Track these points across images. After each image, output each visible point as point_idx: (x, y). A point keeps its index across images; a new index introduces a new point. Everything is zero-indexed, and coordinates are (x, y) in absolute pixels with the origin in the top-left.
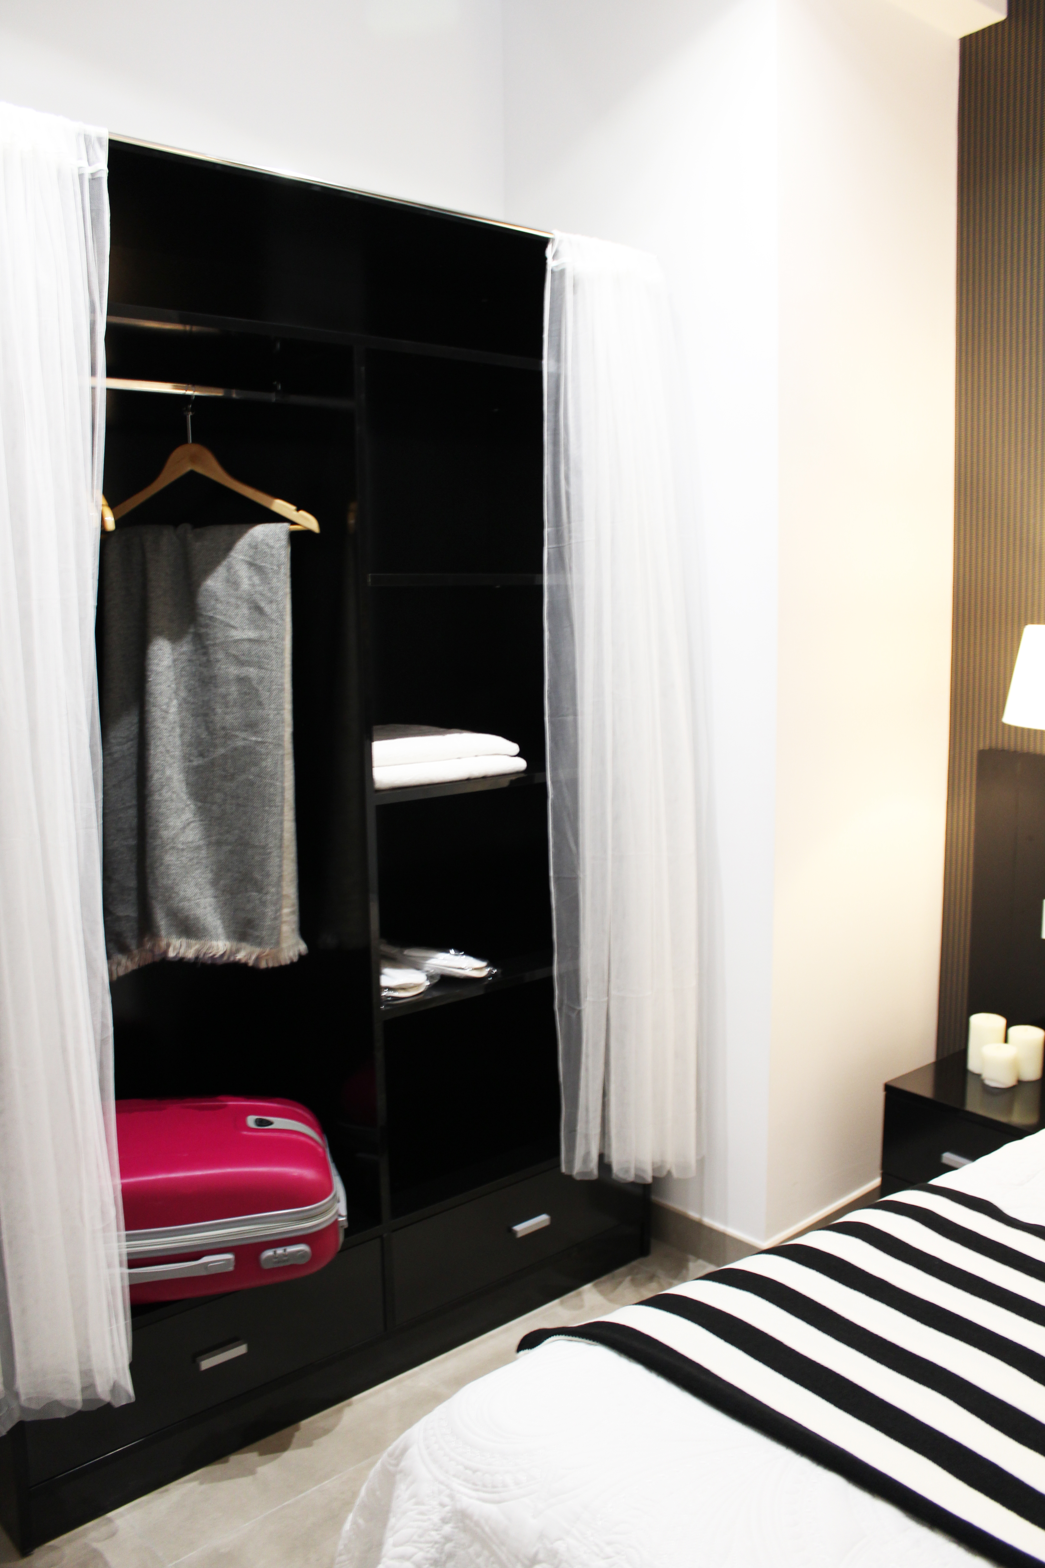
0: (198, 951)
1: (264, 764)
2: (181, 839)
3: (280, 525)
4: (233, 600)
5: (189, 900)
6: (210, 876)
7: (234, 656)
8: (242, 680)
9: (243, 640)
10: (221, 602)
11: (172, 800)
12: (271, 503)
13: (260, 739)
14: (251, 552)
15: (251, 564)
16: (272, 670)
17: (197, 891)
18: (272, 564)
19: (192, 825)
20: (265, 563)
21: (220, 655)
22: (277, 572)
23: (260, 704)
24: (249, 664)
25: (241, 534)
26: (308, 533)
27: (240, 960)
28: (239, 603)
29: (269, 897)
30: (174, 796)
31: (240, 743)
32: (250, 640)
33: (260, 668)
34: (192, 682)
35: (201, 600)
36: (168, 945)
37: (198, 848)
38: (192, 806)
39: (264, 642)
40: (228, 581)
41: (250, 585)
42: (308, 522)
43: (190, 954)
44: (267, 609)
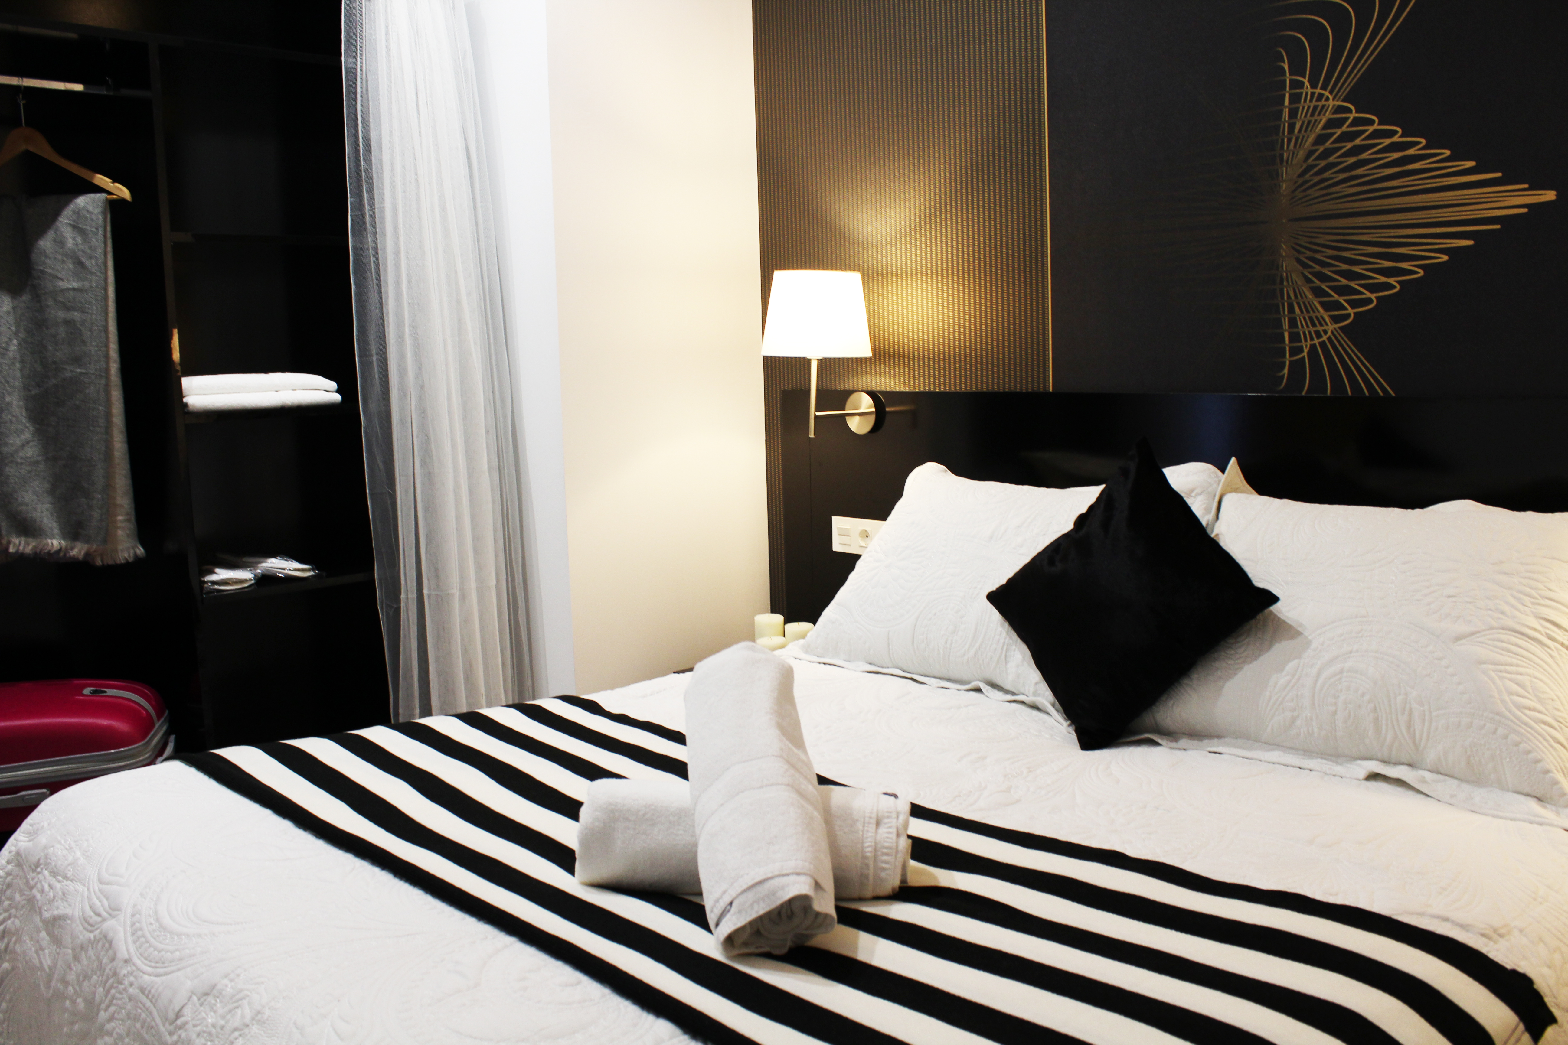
0: (35, 547)
1: (87, 391)
2: (21, 454)
3: (98, 195)
4: (59, 257)
5: (27, 505)
6: (47, 486)
7: (61, 302)
8: (68, 322)
9: (69, 289)
10: (50, 258)
11: (11, 422)
12: (93, 177)
13: (83, 371)
14: (74, 217)
15: (74, 227)
16: (92, 314)
17: (35, 497)
18: (91, 226)
19: (31, 444)
20: (86, 225)
21: (50, 302)
22: (96, 234)
23: (83, 342)
24: (74, 309)
25: (67, 203)
26: (123, 201)
27: (74, 555)
28: (65, 259)
29: (95, 502)
30: (14, 419)
31: (68, 374)
32: (74, 289)
33: (83, 312)
34: (30, 325)
35: (34, 257)
36: (9, 543)
37: (37, 463)
38: (31, 428)
39: (86, 291)
40: (55, 240)
41: (73, 244)
42: (124, 192)
43: (28, 550)
44: (88, 263)
